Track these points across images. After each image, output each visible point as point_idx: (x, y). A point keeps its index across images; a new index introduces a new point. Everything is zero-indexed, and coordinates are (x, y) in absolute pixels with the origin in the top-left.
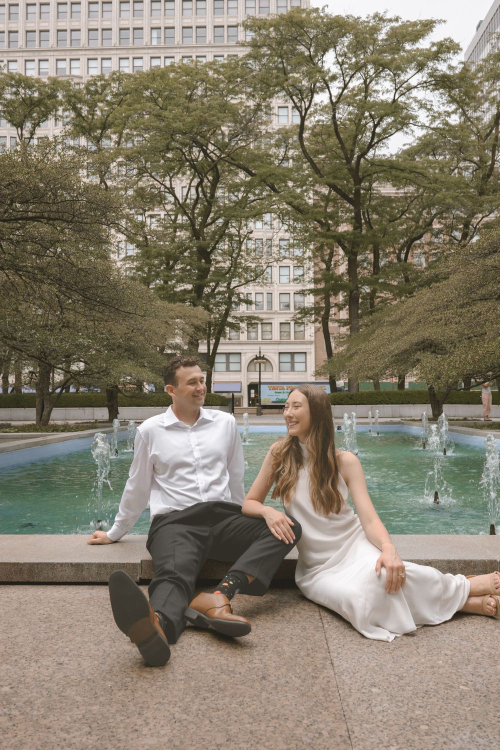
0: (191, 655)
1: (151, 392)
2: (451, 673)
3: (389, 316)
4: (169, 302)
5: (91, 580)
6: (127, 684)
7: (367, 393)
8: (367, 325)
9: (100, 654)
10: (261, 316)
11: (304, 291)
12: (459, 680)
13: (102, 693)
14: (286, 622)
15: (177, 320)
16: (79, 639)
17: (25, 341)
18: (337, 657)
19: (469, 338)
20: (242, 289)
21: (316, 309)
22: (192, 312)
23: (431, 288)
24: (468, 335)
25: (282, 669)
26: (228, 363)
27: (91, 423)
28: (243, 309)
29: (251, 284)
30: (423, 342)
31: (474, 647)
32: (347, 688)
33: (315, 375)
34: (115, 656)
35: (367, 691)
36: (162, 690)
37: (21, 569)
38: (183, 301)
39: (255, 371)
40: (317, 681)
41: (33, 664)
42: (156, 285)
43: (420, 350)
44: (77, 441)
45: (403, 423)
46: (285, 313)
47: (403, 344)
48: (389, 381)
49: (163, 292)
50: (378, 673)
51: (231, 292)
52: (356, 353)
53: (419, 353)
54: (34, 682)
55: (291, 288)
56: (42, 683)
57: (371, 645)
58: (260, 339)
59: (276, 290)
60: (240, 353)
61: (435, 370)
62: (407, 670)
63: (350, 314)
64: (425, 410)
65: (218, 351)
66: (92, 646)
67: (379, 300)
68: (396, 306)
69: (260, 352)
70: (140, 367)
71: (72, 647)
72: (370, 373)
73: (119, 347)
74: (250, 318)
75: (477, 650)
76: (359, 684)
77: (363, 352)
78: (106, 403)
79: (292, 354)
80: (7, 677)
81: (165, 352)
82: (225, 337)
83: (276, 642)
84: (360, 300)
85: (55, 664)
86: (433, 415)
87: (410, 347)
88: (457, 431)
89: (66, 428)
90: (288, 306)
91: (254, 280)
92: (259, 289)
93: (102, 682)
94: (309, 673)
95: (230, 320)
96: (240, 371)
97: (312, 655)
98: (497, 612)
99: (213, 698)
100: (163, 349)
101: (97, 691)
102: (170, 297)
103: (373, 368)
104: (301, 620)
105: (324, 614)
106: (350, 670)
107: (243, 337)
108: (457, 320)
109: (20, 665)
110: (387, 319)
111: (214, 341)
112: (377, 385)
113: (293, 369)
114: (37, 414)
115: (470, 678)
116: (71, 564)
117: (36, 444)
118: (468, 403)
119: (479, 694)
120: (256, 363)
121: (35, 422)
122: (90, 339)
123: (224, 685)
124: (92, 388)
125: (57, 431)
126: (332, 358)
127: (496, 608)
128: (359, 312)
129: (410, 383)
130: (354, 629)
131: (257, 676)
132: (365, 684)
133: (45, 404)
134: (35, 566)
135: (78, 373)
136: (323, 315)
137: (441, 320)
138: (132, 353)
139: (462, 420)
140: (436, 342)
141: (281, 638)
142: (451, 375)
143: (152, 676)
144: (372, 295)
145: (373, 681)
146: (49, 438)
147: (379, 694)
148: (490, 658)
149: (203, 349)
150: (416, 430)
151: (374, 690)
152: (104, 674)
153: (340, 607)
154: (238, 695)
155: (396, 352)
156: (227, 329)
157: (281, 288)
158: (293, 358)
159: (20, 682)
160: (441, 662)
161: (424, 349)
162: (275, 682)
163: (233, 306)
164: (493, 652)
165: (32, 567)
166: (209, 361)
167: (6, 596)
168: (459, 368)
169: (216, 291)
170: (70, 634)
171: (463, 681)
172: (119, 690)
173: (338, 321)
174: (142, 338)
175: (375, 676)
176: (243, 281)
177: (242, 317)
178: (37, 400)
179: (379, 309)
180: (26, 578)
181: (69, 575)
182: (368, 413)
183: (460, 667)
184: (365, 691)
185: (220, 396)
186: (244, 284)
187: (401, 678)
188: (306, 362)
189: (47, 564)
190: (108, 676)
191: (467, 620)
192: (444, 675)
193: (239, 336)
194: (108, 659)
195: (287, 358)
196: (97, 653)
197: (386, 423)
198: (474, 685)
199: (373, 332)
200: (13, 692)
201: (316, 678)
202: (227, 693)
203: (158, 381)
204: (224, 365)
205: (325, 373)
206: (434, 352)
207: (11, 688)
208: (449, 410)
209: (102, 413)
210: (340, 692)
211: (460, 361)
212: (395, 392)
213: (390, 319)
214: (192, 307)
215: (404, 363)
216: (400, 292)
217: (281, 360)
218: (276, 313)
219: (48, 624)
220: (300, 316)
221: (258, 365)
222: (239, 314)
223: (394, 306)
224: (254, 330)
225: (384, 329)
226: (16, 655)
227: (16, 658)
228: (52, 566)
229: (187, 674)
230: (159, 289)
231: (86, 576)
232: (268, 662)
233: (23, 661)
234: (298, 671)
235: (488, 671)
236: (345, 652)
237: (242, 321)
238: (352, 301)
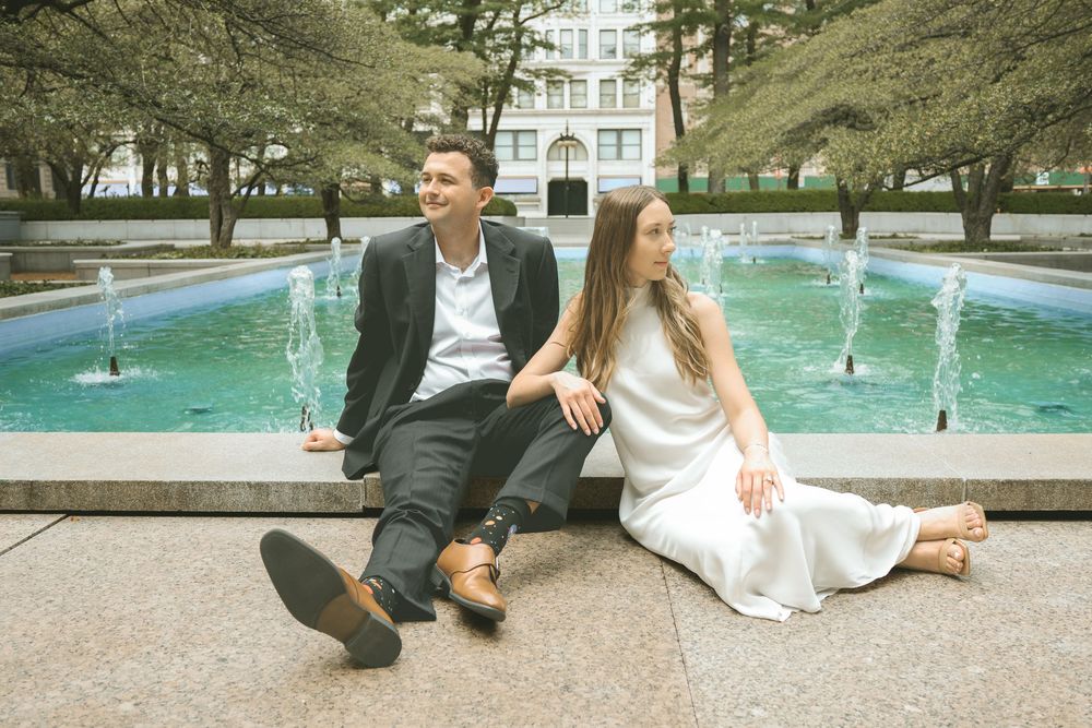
0: (445, 645)
1: (393, 193)
2: (888, 680)
3: (780, 65)
4: (418, 45)
5: (282, 509)
6: (333, 699)
7: (738, 195)
8: (742, 84)
9: (291, 642)
10: (570, 69)
11: (641, 26)
12: (903, 694)
13: (289, 715)
14: (604, 585)
15: (431, 75)
16: (257, 614)
17: (176, 109)
18: (691, 650)
19: (911, 102)
20: (537, 23)
21: (660, 57)
22: (456, 60)
23: (852, 17)
24: (909, 97)
25: (597, 672)
26: (516, 146)
27: (298, 243)
28: (539, 58)
29: (553, 14)
30: (834, 110)
31: (926, 632)
32: (709, 709)
33: (657, 165)
34: (316, 647)
35: (744, 714)
36: (393, 710)
37: (167, 491)
38: (442, 42)
39: (560, 159)
40: (658, 695)
41: (176, 660)
42: (396, 15)
43: (828, 123)
44: (277, 273)
45: (794, 243)
46: (609, 64)
47: (802, 114)
48: (773, 176)
49: (410, 29)
50: (763, 679)
51: (519, 28)
52: (723, 128)
53: (827, 128)
54: (176, 694)
55: (620, 21)
56: (189, 696)
57: (749, 628)
58: (567, 107)
59: (594, 24)
60: (535, 131)
61: (855, 155)
62: (813, 675)
63: (715, 65)
64: (832, 222)
65: (499, 128)
66: (279, 628)
67: (761, 40)
68: (791, 49)
69: (567, 129)
70: (373, 153)
71: (245, 628)
72: (746, 163)
73: (338, 119)
74: (551, 72)
75: (931, 637)
76: (729, 700)
77: (735, 128)
78: (323, 211)
79: (619, 132)
80: (131, 685)
81: (414, 130)
82: (510, 103)
83: (588, 621)
84: (732, 41)
85: (213, 660)
86: (844, 229)
87: (813, 119)
88: (882, 256)
89: (258, 252)
90: (613, 52)
91: (558, 7)
92: (566, 23)
93: (291, 694)
94: (644, 680)
95: (518, 74)
96: (536, 160)
97: (649, 646)
98: (963, 569)
100: (410, 124)
101: (281, 710)
102: (419, 36)
103: (751, 153)
104: (632, 580)
105: (668, 569)
106: (714, 674)
107: (541, 103)
108: (893, 71)
109: (154, 663)
110: (776, 71)
111: (493, 109)
112: (754, 182)
113: (619, 156)
114: (212, 229)
115: (922, 689)
116: (248, 483)
117: (211, 278)
118: (899, 211)
119: (938, 720)
120: (561, 146)
121: (209, 242)
122: (285, 105)
123: (499, 701)
124: (300, 187)
125: (244, 256)
126: (684, 138)
127: (963, 561)
128: (731, 59)
129: (807, 179)
130: (720, 599)
131: (556, 685)
132: (740, 701)
133: (224, 213)
134: (190, 487)
135: (274, 163)
136: (669, 67)
137: (866, 71)
138: (359, 130)
139: (890, 237)
140: (857, 108)
141: (596, 614)
142: (882, 163)
143: (375, 684)
144: (752, 32)
145: (753, 695)
146: (231, 268)
148: (954, 653)
149: (475, 123)
150: (815, 254)
151: (756, 712)
152: (295, 680)
153: (697, 561)
155: (790, 126)
156: (514, 90)
157: (602, 21)
158: (619, 139)
159: (152, 694)
160: (870, 659)
161: (836, 122)
162: (585, 695)
163: (524, 52)
164: (958, 640)
165: (184, 488)
167: (141, 535)
168: (896, 152)
169: (496, 26)
170: (244, 606)
171: (910, 695)
172: (319, 710)
173: (695, 77)
174: (374, 105)
175: (757, 686)
176: (540, 9)
177: (537, 70)
178: (211, 207)
179: (762, 56)
180: (175, 505)
181: (245, 501)
182: (738, 227)
183: (903, 668)
184: (740, 714)
185: (503, 201)
186: (542, 14)
187: (802, 690)
188: (641, 145)
190: (302, 683)
191: (910, 581)
192: (877, 685)
193: (533, 101)
194: (304, 652)
195: (611, 139)
196: (286, 639)
197: (768, 243)
198: (930, 703)
199: (753, 93)
200: (138, 711)
201: (656, 688)
202: (503, 717)
203: (403, 176)
204: (510, 150)
205: (672, 163)
206: (851, 126)
207: (136, 705)
208: (868, 222)
209: (317, 228)
210: (698, 716)
211: (899, 141)
212: (783, 193)
213: (781, 72)
214: (456, 53)
215: (802, 145)
216: (798, 26)
217: (602, 142)
218: (593, 63)
219: (207, 587)
220: (633, 69)
221: (564, 150)
222: (532, 65)
223: (788, 50)
224: (559, 91)
225: (770, 87)
226: (149, 643)
227: (149, 648)
228: (218, 487)
229: (436, 679)
230: (402, 23)
231: (273, 502)
232: (575, 658)
233: (161, 654)
234: (626, 675)
235: (951, 678)
236: (705, 640)
237: (538, 77)
238: (719, 43)
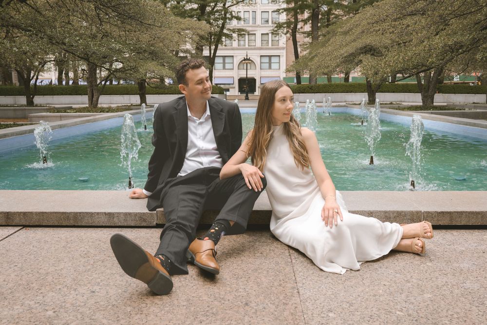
0: (192, 285)
1: (170, 84)
2: (389, 300)
3: (341, 27)
4: (180, 18)
6: (142, 309)
7: (322, 85)
8: (324, 36)
9: (124, 284)
10: (248, 29)
11: (279, 10)
12: (396, 307)
13: (123, 317)
14: (263, 258)
15: (186, 31)
16: (108, 271)
17: (72, 46)
18: (302, 287)
19: (399, 44)
20: (234, 9)
21: (288, 23)
22: (198, 25)
23: (373, 6)
24: (398, 42)
25: (261, 297)
26: (224, 63)
27: (127, 106)
28: (234, 24)
29: (241, 4)
30: (365, 47)
31: (406, 279)
32: (310, 313)
33: (286, 72)
34: (135, 286)
35: (325, 316)
36: (169, 314)
37: (68, 217)
38: (192, 17)
39: (244, 69)
40: (287, 307)
41: (72, 292)
42: (171, 5)
43: (363, 53)
44: (117, 119)
45: (347, 106)
46: (265, 27)
47: (350, 49)
48: (338, 77)
49: (177, 10)
50: (334, 300)
51: (226, 10)
52: (316, 55)
53: (362, 55)
54: (72, 307)
55: (270, 7)
56: (78, 308)
57: (327, 277)
58: (247, 46)
59: (259, 9)
60: (233, 56)
61: (374, 67)
62: (356, 298)
63: (312, 27)
64: (363, 97)
65: (217, 55)
66: (118, 277)
67: (333, 16)
68: (346, 20)
69: (247, 55)
70: (161, 66)
71: (103, 278)
72: (326, 71)
73: (145, 51)
74: (240, 30)
75: (408, 281)
76: (319, 309)
77: (321, 55)
78: (138, 92)
79: (270, 57)
80: (52, 303)
81: (179, 55)
82: (222, 44)
83: (256, 274)
84: (320, 17)
85: (89, 292)
86: (369, 100)
87: (356, 51)
88: (385, 112)
89: (110, 110)
90: (267, 21)
92: (246, 8)
93: (124, 307)
94: (281, 300)
95: (225, 31)
96: (233, 69)
97: (283, 285)
98: (422, 251)
99: (208, 321)
100: (177, 53)
101: (119, 315)
102: (181, 14)
103: (328, 66)
104: (275, 256)
105: (292, 251)
106: (312, 298)
107: (235, 44)
108: (391, 30)
109: (62, 293)
110: (339, 30)
111: (214, 47)
112: (329, 79)
113: (270, 68)
114: (89, 100)
115: (404, 304)
116: (105, 213)
117: (88, 121)
118: (394, 92)
119: (411, 318)
120: (244, 63)
121: (87, 106)
122: (121, 44)
123: (216, 310)
124: (128, 81)
125: (103, 112)
126: (298, 60)
127: (422, 247)
128: (319, 25)
129: (353, 78)
131: (242, 303)
132: (324, 310)
133: (94, 92)
134: (78, 214)
135: (116, 70)
136: (292, 28)
137: (379, 30)
138: (154, 55)
139: (389, 104)
140: (375, 47)
141: (260, 271)
142: (386, 71)
143: (161, 303)
144: (329, 13)
145: (330, 307)
146: (97, 117)
147: (334, 319)
148: (418, 288)
149: (206, 53)
150: (356, 111)
151: (331, 315)
152: (125, 301)
154: (226, 319)
155: (346, 54)
156: (223, 39)
157: (262, 8)
158: (270, 60)
159: (61, 307)
160: (381, 291)
161: (366, 53)
162: (255, 308)
163: (227, 20)
164: (420, 283)
165: (76, 215)
166: (211, 61)
167: (57, 236)
168: (393, 66)
169: (215, 9)
170: (102, 268)
171: (399, 307)
172: (136, 314)
173: (303, 33)
174: (161, 44)
175: (331, 303)
176: (235, 2)
177: (234, 29)
178: (89, 90)
179: (333, 23)
180: (72, 223)
181: (103, 221)
182: (323, 99)
183: (396, 295)
185: (218, 87)
186: (236, 4)
187: (351, 305)
188: (279, 63)
189: (87, 213)
190: (129, 302)
191: (399, 256)
192: (384, 302)
193: (232, 43)
194: (129, 288)
195: (266, 60)
196: (121, 283)
197: (336, 106)
198: (408, 311)
199: (329, 40)
200: (55, 315)
201: (286, 304)
202: (219, 317)
204: (222, 65)
205: (293, 70)
206: (373, 55)
207: (54, 312)
208: (380, 97)
209: (135, 99)
210: (305, 316)
211: (394, 61)
212: (342, 84)
213: (342, 30)
214: (198, 21)
215: (351, 63)
216: (349, 10)
217: (262, 61)
218: (258, 26)
219: (86, 259)
220: (276, 29)
221: (245, 65)
222: (231, 27)
223: (345, 20)
224: (243, 39)
225: (337, 37)
226: (60, 284)
227: (60, 286)
228: (91, 214)
229: (188, 300)
230: (174, 8)
231: (116, 221)
232: (250, 291)
233: (65, 289)
234: (273, 298)
235: (417, 299)
236: (308, 283)
237: (234, 32)
238: (314, 18)
